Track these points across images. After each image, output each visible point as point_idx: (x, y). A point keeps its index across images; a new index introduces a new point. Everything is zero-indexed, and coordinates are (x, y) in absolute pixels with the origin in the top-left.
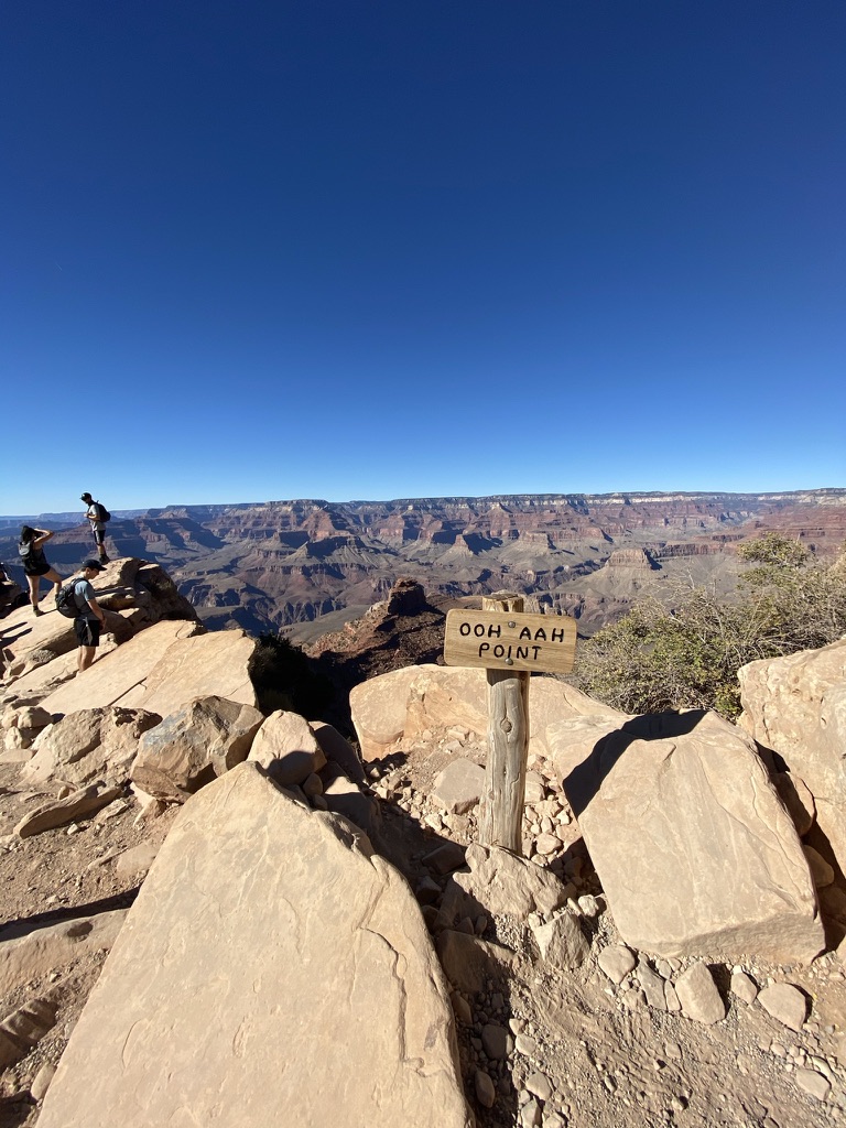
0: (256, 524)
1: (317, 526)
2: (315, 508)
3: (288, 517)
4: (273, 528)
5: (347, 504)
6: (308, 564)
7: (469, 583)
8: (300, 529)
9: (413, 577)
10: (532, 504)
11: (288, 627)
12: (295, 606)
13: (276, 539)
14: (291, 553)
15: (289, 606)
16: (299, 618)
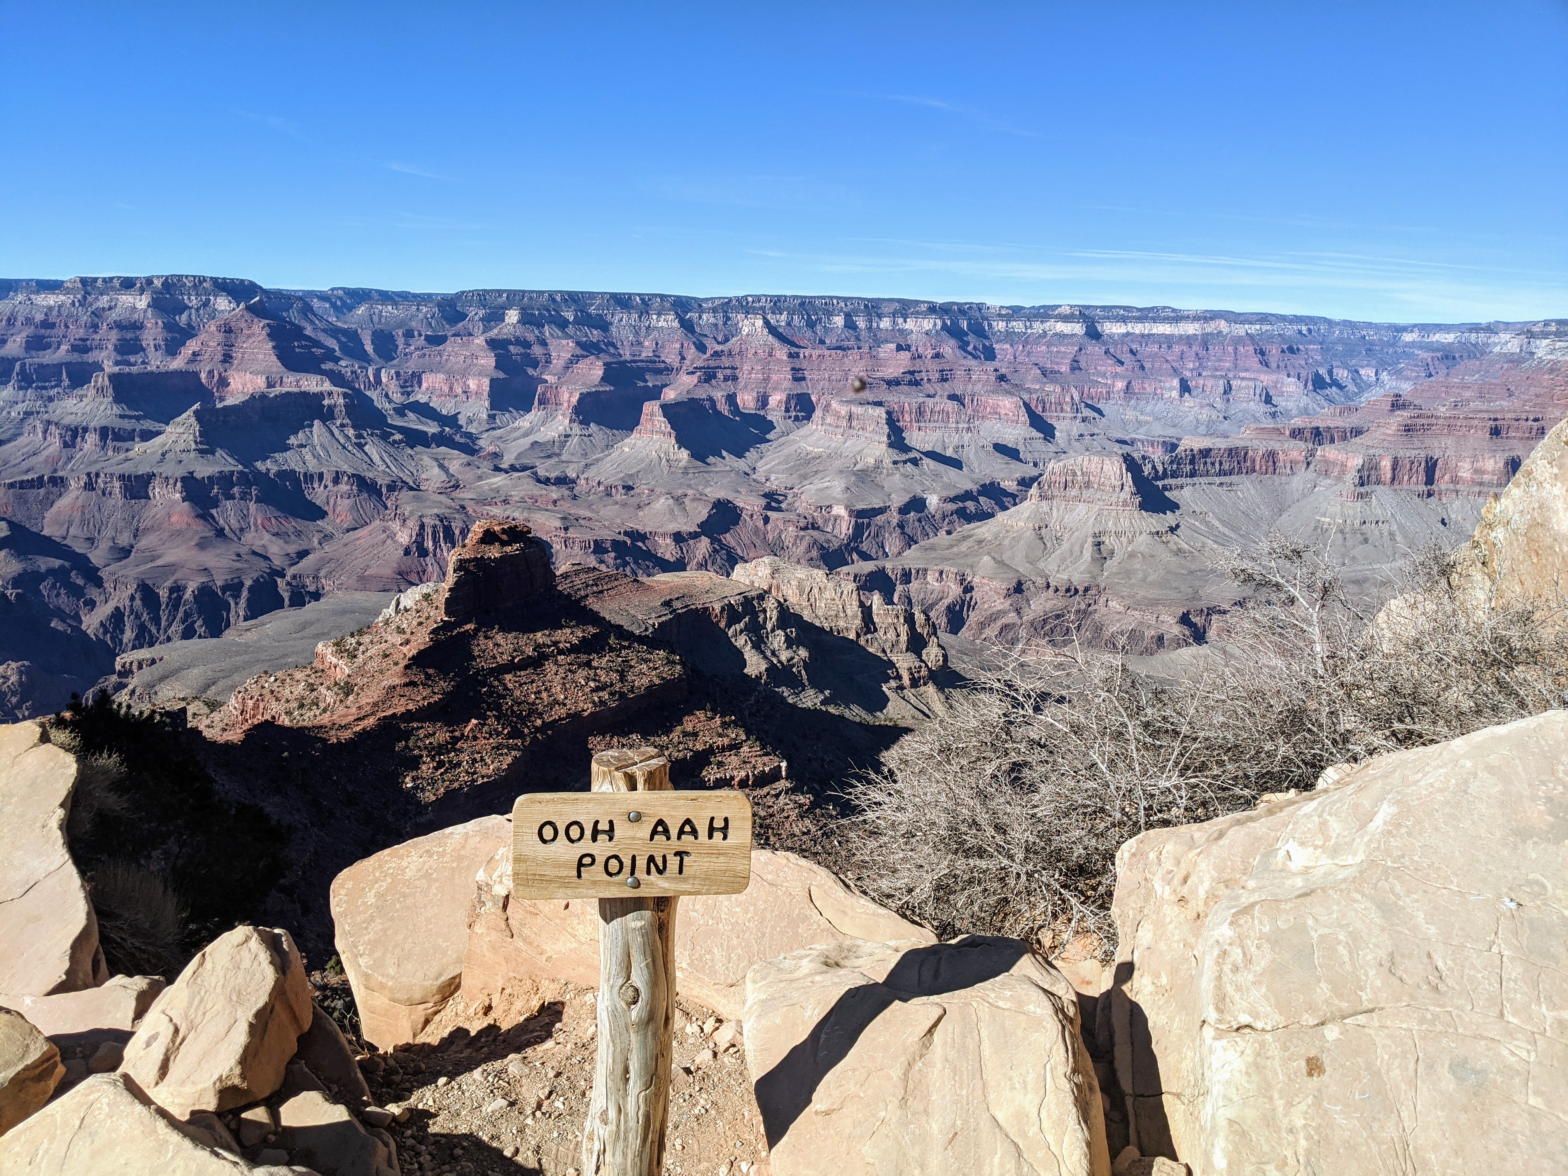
0: (36, 343)
1: (227, 358)
2: (222, 303)
3: (137, 326)
4: (91, 357)
5: (323, 297)
6: (204, 469)
7: (678, 538)
8: (177, 364)
9: (518, 516)
10: (850, 325)
11: (144, 653)
12: (163, 594)
13: (100, 391)
14: (147, 436)
15: (147, 593)
16: (177, 628)
